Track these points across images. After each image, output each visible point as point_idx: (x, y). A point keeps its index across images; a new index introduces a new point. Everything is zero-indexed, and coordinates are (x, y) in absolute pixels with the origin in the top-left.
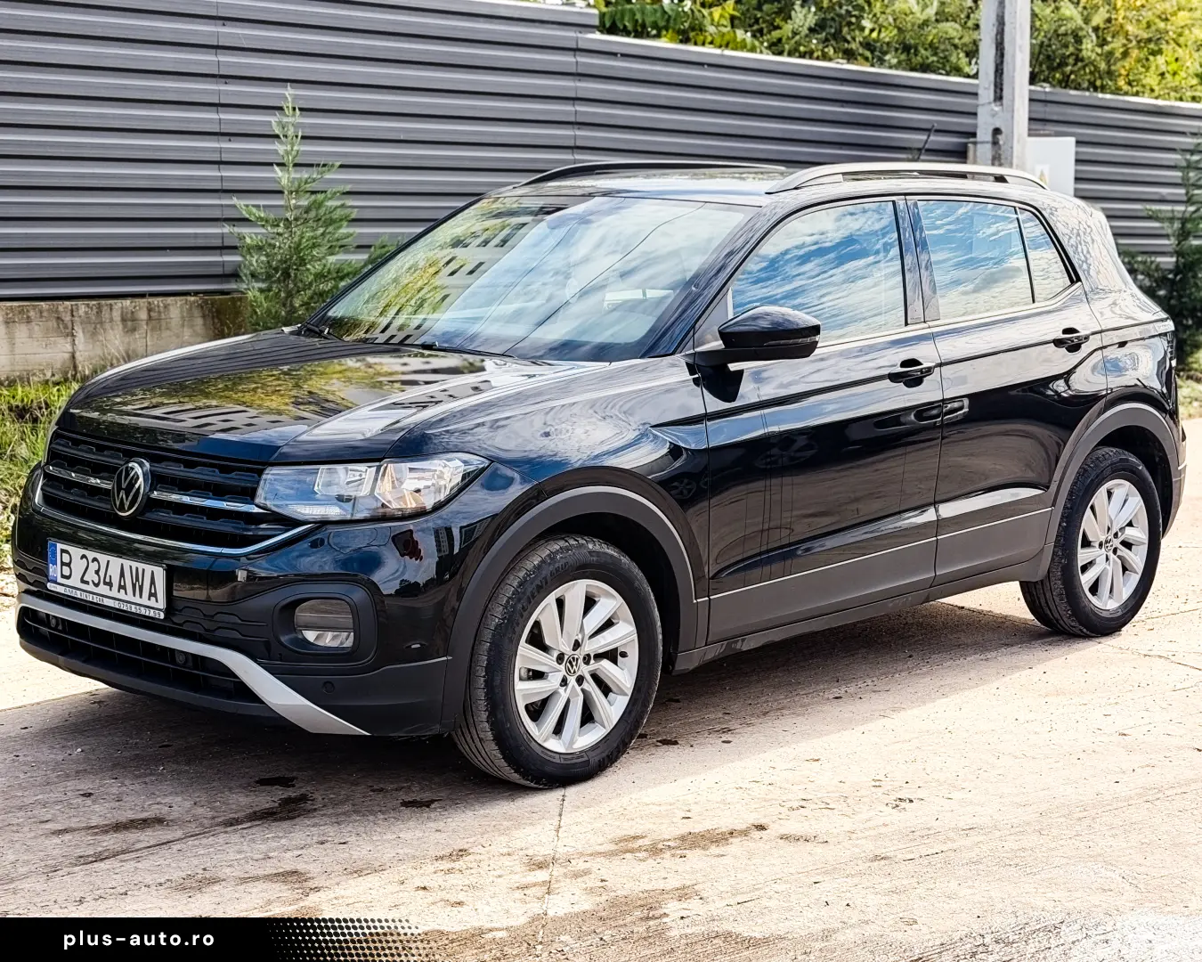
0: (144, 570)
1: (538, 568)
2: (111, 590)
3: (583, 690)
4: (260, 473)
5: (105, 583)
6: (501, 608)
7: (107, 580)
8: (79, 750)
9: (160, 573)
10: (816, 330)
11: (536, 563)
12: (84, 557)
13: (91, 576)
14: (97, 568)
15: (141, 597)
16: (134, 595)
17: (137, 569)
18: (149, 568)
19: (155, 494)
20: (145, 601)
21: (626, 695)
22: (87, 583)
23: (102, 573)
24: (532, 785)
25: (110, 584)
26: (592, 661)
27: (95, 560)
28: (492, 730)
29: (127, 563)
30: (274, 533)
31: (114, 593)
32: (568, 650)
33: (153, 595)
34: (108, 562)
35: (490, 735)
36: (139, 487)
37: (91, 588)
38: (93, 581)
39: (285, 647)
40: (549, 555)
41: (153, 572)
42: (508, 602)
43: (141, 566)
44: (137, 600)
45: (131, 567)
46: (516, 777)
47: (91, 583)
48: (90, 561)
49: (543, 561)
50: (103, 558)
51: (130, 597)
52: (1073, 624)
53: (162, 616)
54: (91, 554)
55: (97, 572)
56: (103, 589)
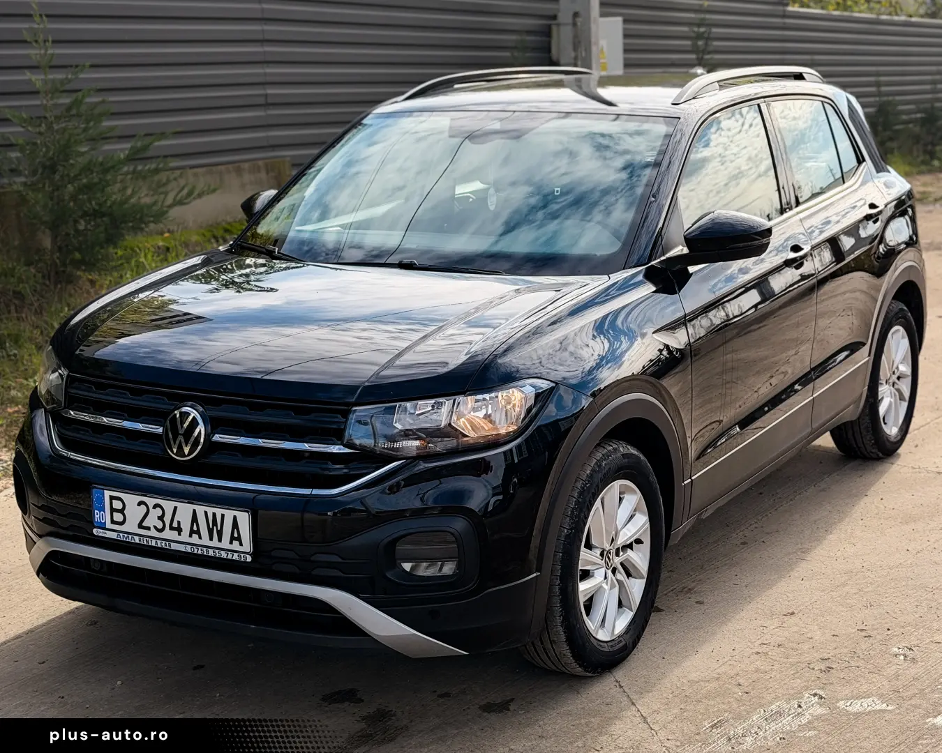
0: (223, 516)
1: (591, 476)
2: (179, 534)
3: (617, 580)
4: (346, 414)
5: (171, 528)
6: (568, 518)
7: (175, 525)
8: (119, 683)
9: (244, 519)
10: (769, 231)
11: (588, 472)
12: (140, 504)
13: (152, 521)
14: (160, 514)
15: (220, 540)
16: (211, 539)
17: (214, 515)
18: (229, 514)
19: (217, 438)
20: (225, 543)
21: (643, 578)
22: (148, 528)
23: (167, 519)
24: (590, 675)
25: (179, 530)
26: (621, 553)
27: (156, 506)
28: (565, 632)
29: (200, 510)
30: (364, 471)
31: (185, 537)
32: (607, 547)
33: (235, 537)
34: (175, 508)
35: (563, 637)
36: (200, 433)
37: (153, 533)
38: (155, 527)
39: (390, 580)
40: (596, 463)
41: (235, 518)
42: (572, 512)
43: (219, 512)
44: (215, 543)
45: (206, 513)
46: (579, 670)
47: (152, 528)
48: (151, 507)
49: (593, 470)
50: (168, 505)
51: (205, 540)
52: (873, 451)
53: (249, 559)
54: (151, 501)
55: (161, 518)
56: (168, 534)
